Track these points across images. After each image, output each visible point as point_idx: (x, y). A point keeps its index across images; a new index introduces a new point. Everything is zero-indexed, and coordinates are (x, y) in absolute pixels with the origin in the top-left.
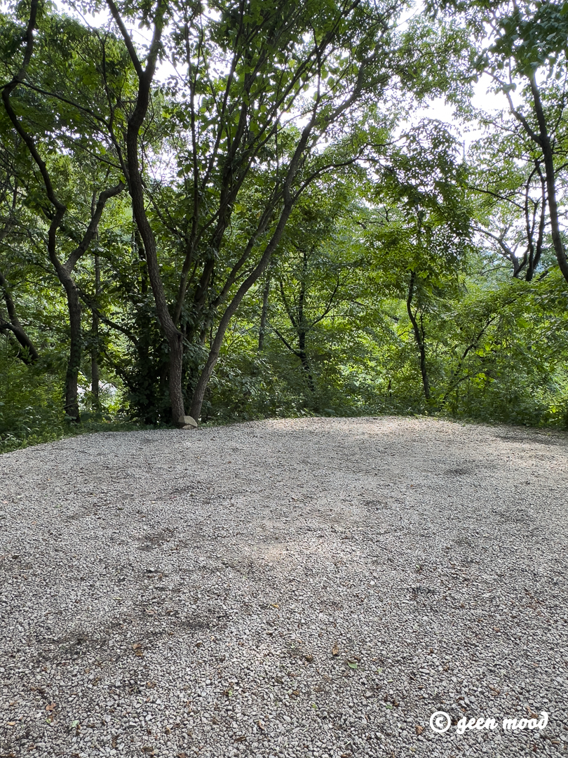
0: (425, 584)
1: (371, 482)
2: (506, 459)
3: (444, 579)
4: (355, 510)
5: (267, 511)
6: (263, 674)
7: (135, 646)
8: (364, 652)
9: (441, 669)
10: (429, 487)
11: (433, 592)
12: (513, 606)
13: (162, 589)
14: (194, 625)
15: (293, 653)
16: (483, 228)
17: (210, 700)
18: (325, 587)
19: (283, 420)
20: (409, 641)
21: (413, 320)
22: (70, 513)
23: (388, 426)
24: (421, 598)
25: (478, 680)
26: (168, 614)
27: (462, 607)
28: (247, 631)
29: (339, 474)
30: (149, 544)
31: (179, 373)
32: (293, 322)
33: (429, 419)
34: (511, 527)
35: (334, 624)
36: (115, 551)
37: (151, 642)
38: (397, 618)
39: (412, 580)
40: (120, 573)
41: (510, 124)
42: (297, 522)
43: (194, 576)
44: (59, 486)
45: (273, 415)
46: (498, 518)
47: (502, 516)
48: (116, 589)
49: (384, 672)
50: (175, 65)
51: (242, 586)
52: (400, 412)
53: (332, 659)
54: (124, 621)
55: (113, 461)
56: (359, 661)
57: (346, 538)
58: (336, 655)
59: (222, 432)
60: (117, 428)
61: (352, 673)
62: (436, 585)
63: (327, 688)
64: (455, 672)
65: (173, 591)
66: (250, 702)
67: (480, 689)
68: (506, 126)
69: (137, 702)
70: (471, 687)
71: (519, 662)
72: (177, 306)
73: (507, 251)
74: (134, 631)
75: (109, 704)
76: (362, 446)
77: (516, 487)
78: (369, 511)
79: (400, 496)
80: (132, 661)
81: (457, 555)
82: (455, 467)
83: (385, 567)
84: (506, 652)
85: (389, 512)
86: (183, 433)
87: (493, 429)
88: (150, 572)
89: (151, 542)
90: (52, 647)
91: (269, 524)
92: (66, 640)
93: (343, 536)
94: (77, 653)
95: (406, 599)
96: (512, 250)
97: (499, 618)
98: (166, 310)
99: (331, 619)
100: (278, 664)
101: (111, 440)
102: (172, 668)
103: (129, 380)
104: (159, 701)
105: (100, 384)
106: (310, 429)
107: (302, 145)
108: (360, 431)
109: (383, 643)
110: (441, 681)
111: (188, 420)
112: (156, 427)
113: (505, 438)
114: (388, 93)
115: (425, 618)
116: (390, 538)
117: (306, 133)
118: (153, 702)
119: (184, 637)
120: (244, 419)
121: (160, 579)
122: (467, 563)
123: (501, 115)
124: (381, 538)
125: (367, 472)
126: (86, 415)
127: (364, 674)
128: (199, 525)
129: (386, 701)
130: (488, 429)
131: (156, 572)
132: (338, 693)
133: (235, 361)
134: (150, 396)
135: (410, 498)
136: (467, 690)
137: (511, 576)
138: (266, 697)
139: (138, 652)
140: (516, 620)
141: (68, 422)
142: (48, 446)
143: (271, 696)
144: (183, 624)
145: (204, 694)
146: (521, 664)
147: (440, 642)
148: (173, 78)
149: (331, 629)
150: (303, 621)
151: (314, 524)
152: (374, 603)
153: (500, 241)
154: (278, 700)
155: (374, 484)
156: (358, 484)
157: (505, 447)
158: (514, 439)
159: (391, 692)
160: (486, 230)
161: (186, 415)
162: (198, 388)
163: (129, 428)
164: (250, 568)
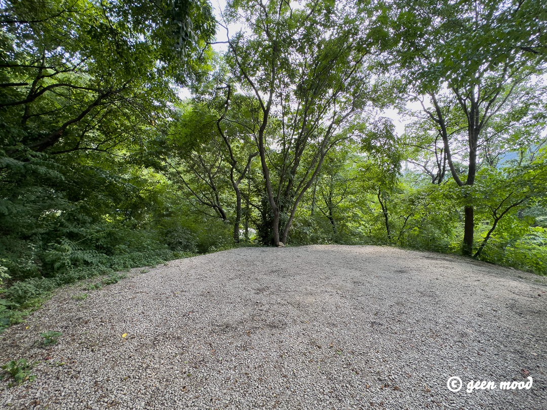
0: (378, 321)
1: (357, 274)
2: (427, 267)
3: (388, 319)
4: (348, 285)
5: (309, 282)
6: (298, 350)
7: (248, 331)
8: (345, 347)
9: (381, 360)
10: (385, 277)
11: (382, 325)
12: (423, 336)
13: (261, 310)
14: (272, 326)
15: (313, 343)
16: (415, 162)
17: (274, 358)
18: (330, 317)
19: (321, 245)
20: (367, 345)
21: (381, 203)
22: (231, 277)
23: (369, 250)
24: (375, 327)
25: (400, 368)
26: (262, 320)
27: (396, 333)
28: (294, 331)
29: (343, 269)
30: (259, 292)
31: (277, 224)
32: (327, 204)
33: (389, 247)
34: (426, 299)
35: (333, 333)
36: (245, 293)
37: (254, 330)
38: (362, 334)
39: (372, 318)
40: (246, 302)
41: (425, 116)
42: (321, 288)
43: (275, 306)
44: (228, 266)
45: (317, 243)
46: (420, 294)
47: (422, 293)
48: (244, 308)
49: (353, 357)
50: (276, 107)
51: (293, 312)
52: (375, 244)
53: (330, 348)
54: (245, 321)
55: (249, 259)
56: (342, 351)
57: (343, 297)
58: (332, 347)
59: (294, 249)
60: (253, 246)
61: (338, 356)
62: (384, 322)
63: (326, 361)
64: (389, 363)
65: (266, 311)
66: (291, 361)
67: (400, 373)
68: (423, 117)
69: (245, 354)
70: (396, 371)
71: (423, 363)
72: (277, 197)
73: (428, 172)
74: (248, 326)
75: (235, 353)
76: (355, 258)
77: (431, 280)
78: (355, 286)
79: (370, 280)
80: (246, 337)
81: (396, 309)
82: (400, 269)
83: (359, 311)
84: (417, 357)
85: (364, 287)
86: (279, 249)
87: (422, 253)
88: (258, 303)
89: (260, 291)
90: (217, 328)
91: (309, 288)
92: (222, 326)
93: (341, 296)
94: (225, 331)
95: (368, 326)
96: (431, 171)
97: (414, 340)
98: (272, 199)
99: (331, 331)
100: (305, 347)
101: (249, 250)
102: (261, 342)
103: (259, 227)
104: (254, 355)
105: (249, 229)
106: (332, 249)
107: (328, 132)
108: (355, 251)
109: (354, 344)
110: (381, 366)
111: (281, 243)
112: (268, 246)
113: (428, 258)
114: (366, 108)
115: (376, 336)
116: (364, 298)
117: (330, 127)
118: (252, 355)
119: (268, 330)
120: (304, 244)
121: (261, 306)
122: (400, 313)
123: (420, 112)
124: (359, 298)
125: (356, 269)
126: (242, 240)
127: (344, 357)
128: (280, 286)
129: (353, 371)
130: (419, 253)
131: (260, 303)
132: (330, 363)
133: (301, 220)
134: (266, 233)
135: (375, 282)
136: (394, 372)
137: (423, 322)
138: (298, 360)
139: (249, 334)
140: (423, 343)
141: (235, 242)
142: (226, 251)
143: (301, 360)
144: (268, 325)
145: (272, 355)
146: (424, 364)
147: (383, 348)
148: (276, 111)
149: (331, 335)
150: (319, 330)
151: (329, 290)
152: (352, 326)
153: (424, 167)
154: (303, 362)
155: (359, 274)
156: (351, 274)
157: (427, 261)
158: (432, 258)
159: (356, 367)
160: (417, 162)
161: (280, 241)
162: (285, 231)
163: (257, 246)
164: (299, 305)
